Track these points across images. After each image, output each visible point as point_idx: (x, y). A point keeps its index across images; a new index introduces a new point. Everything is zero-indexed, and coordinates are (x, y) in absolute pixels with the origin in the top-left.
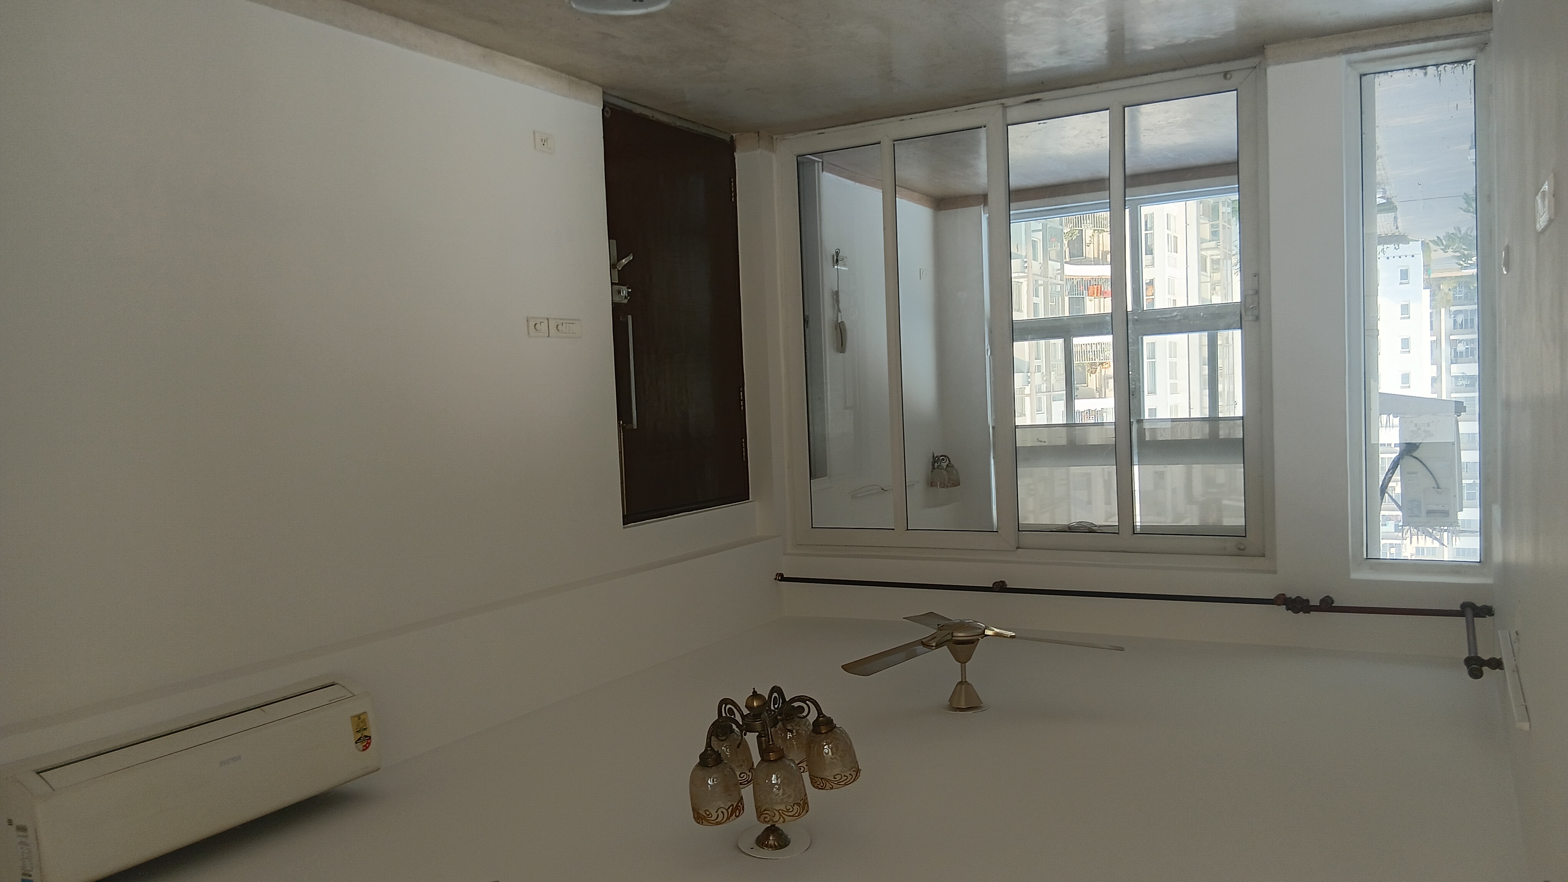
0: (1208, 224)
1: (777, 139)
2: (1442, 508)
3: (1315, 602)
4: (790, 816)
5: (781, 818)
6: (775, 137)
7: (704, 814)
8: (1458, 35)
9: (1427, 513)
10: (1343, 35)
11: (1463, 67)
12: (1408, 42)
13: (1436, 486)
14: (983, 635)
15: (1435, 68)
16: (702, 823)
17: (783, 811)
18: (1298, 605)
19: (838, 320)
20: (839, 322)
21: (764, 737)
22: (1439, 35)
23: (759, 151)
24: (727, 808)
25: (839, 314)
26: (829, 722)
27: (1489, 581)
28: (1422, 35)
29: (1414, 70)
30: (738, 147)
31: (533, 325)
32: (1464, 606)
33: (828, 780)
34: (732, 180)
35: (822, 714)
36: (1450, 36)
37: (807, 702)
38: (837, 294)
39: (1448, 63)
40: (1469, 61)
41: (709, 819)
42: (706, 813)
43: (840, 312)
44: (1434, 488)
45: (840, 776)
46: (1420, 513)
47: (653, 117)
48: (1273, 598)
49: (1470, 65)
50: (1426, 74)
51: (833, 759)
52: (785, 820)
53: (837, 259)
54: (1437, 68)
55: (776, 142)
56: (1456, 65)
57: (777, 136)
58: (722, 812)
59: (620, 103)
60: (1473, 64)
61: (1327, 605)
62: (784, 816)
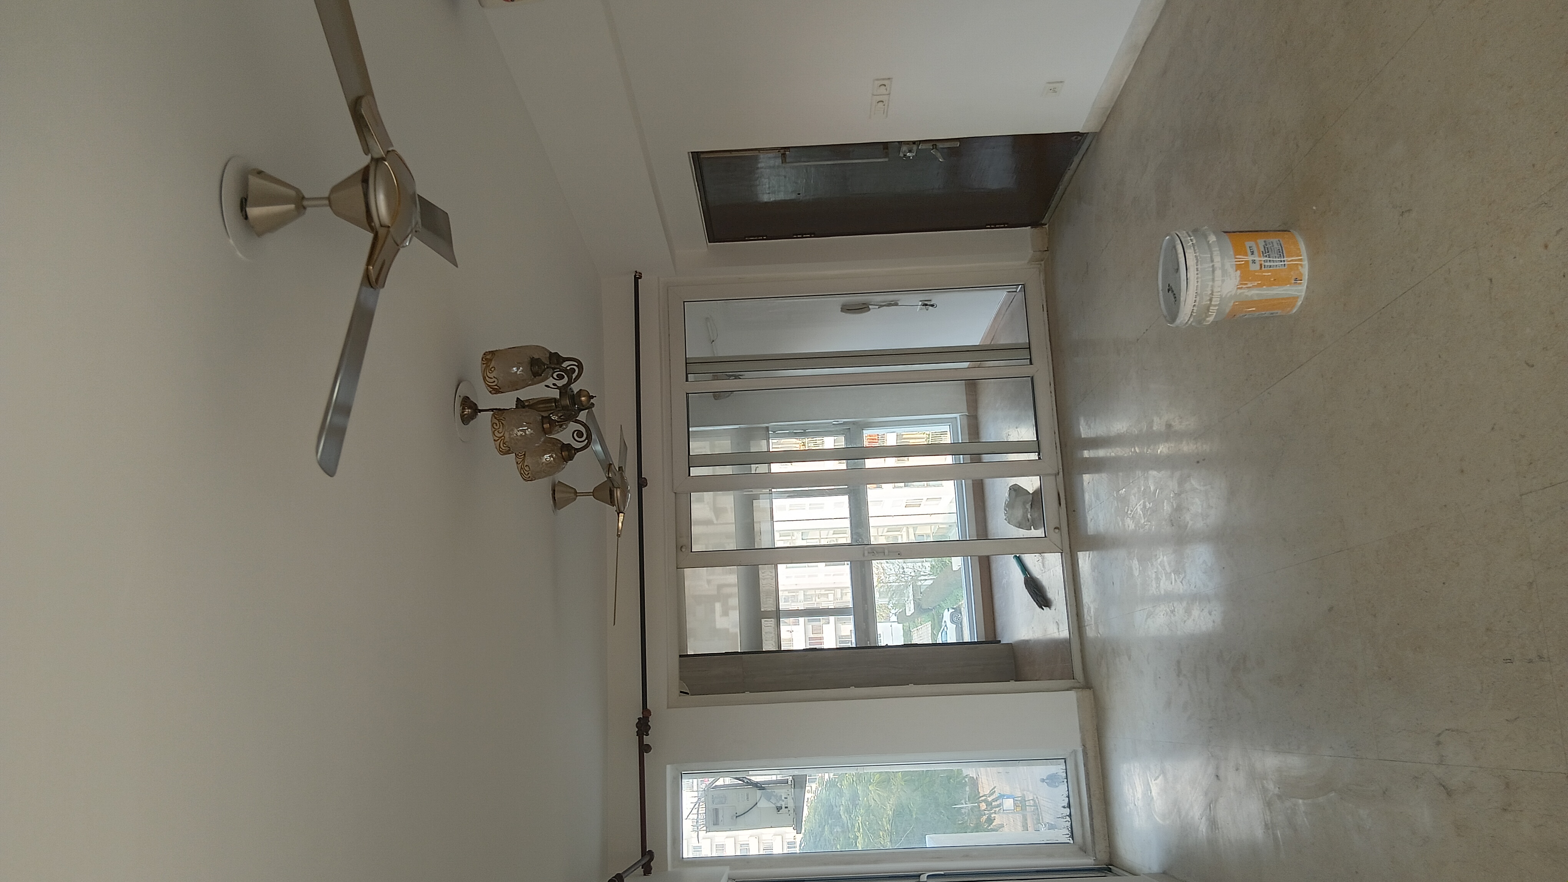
0: (930, 532)
1: (1041, 264)
2: (720, 820)
3: (647, 740)
4: (500, 445)
5: (498, 438)
6: (1043, 262)
7: (491, 367)
8: (1093, 833)
9: (716, 809)
10: (1098, 748)
11: (1068, 834)
12: (1089, 797)
13: (737, 815)
14: (618, 512)
15: (1068, 814)
16: (484, 364)
17: (504, 440)
18: (643, 726)
19: (871, 305)
20: (870, 306)
21: (555, 404)
22: (1094, 820)
23: (1031, 252)
24: (498, 385)
25: (877, 307)
26: (571, 458)
27: (669, 869)
28: (1094, 807)
29: (1068, 799)
30: (1035, 230)
31: (884, 83)
32: (651, 853)
33: (524, 460)
34: (1006, 225)
35: (577, 452)
36: (1093, 829)
37: (587, 440)
38: (896, 304)
39: (1071, 824)
40: (1073, 839)
41: (488, 371)
42: (492, 368)
43: (879, 308)
44: (736, 813)
45: (528, 470)
46: (716, 804)
47: (1069, 170)
48: (648, 708)
49: (1070, 840)
50: (1064, 807)
51: (542, 464)
52: (496, 441)
53: (926, 305)
54: (1067, 816)
55: (1038, 264)
56: (1070, 829)
57: (1043, 265)
58: (494, 382)
59: (1084, 147)
60: (1070, 842)
61: (644, 749)
62: (499, 441)
